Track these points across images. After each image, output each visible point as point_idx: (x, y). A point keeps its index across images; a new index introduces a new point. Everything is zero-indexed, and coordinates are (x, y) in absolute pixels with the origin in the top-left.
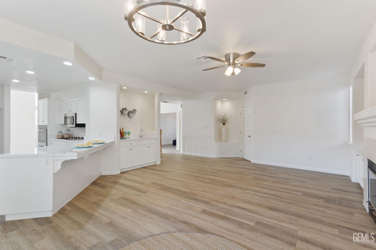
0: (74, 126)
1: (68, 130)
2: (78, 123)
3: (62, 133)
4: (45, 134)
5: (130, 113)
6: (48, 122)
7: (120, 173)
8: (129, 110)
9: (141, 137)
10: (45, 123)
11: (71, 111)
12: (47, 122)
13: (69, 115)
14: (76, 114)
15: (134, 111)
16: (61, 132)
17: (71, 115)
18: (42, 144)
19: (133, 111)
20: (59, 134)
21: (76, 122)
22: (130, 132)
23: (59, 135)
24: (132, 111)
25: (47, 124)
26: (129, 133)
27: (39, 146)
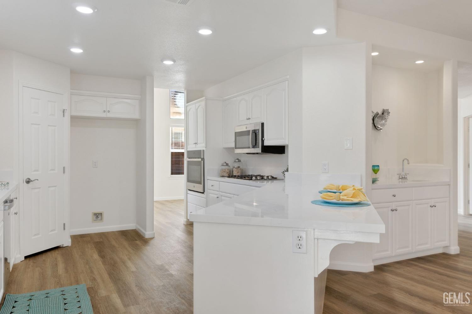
0: (259, 150)
1: (238, 159)
2: (267, 143)
3: (229, 166)
4: (201, 167)
5: (376, 119)
6: (206, 144)
7: (372, 269)
8: (375, 112)
9: (403, 178)
10: (200, 147)
11: (249, 119)
12: (204, 145)
13: (246, 128)
14: (263, 124)
15: (386, 114)
16: (227, 165)
17: (251, 128)
18: (194, 187)
19: (383, 114)
20: (224, 167)
21: (263, 141)
22: (378, 166)
23: (223, 171)
24: (380, 113)
25: (204, 149)
26: (376, 168)
27: (189, 190)
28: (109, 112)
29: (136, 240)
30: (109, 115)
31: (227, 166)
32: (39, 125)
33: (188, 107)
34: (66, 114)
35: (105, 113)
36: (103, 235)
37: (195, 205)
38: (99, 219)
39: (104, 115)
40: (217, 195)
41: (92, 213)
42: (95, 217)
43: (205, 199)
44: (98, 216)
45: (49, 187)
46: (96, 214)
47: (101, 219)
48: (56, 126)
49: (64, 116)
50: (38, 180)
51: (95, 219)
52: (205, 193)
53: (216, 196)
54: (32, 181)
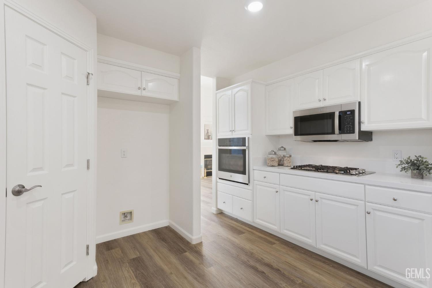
0: (356, 136)
6: (252, 131)
10: (243, 134)
12: (248, 132)
14: (360, 104)
18: (231, 177)
20: (271, 156)
21: (360, 126)
23: (271, 160)
27: (220, 178)
28: (144, 89)
29: (186, 252)
30: (145, 93)
31: (275, 155)
32: (44, 89)
33: (217, 95)
34: (91, 82)
35: (140, 90)
36: (132, 239)
37: (232, 196)
38: (128, 218)
39: (138, 93)
40: (276, 188)
41: (120, 212)
42: (123, 216)
43: (251, 191)
44: (127, 216)
45: (62, 194)
46: (125, 213)
47: (131, 219)
48: (75, 97)
49: (88, 84)
50: (41, 186)
51: (123, 219)
52: (251, 184)
53: (275, 190)
54: (27, 190)
